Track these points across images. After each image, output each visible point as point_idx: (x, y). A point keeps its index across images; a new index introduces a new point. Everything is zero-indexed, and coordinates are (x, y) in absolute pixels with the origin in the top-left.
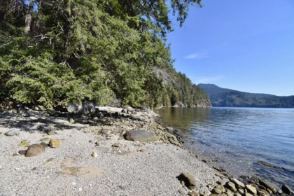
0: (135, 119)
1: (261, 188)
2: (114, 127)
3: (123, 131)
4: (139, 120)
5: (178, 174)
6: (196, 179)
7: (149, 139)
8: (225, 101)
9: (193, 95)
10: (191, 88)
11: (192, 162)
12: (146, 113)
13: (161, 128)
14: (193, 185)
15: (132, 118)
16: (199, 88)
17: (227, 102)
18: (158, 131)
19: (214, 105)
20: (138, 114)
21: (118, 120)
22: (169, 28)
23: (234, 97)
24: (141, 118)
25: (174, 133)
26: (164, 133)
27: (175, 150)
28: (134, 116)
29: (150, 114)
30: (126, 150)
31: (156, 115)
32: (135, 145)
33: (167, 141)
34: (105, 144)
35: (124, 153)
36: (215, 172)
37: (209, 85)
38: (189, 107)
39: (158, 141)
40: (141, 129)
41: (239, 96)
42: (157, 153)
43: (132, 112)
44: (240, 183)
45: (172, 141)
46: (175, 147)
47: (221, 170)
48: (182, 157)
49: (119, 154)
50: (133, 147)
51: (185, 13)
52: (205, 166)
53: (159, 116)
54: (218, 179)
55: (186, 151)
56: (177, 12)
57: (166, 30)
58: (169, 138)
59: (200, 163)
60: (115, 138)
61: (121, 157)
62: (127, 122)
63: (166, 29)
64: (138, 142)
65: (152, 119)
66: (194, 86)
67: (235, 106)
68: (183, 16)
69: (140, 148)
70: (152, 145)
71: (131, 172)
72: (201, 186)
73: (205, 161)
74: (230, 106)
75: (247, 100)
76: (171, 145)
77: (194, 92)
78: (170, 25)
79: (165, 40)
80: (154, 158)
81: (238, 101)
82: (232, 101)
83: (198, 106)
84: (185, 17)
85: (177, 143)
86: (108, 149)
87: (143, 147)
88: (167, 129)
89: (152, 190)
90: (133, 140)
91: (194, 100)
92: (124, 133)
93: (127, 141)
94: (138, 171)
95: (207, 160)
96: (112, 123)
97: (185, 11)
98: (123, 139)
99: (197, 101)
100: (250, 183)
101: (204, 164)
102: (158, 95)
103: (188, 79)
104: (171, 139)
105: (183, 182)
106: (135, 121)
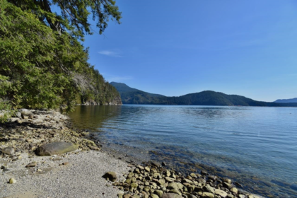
0: (39, 127)
1: (152, 167)
2: (14, 142)
3: (30, 146)
4: (44, 127)
5: (103, 174)
6: (116, 173)
7: (67, 149)
8: (133, 99)
9: (106, 93)
10: (104, 85)
11: (111, 161)
12: (50, 116)
13: (76, 134)
14: (115, 178)
15: (33, 125)
16: (111, 87)
17: (134, 100)
18: (73, 138)
19: (124, 103)
20: (40, 119)
21: (14, 130)
22: (87, 30)
23: (139, 96)
24: (46, 123)
25: (91, 137)
26: (81, 140)
27: (96, 154)
28: (35, 121)
29: (57, 117)
30: (46, 167)
31: (65, 118)
32: (53, 160)
33: (86, 148)
34: (16, 166)
35: (45, 171)
36: (127, 164)
37: (120, 83)
38: (101, 104)
39: (77, 150)
40: (53, 140)
41: (142, 96)
42: (81, 162)
43: (29, 116)
44: (142, 168)
45: (92, 147)
46: (95, 152)
47: (131, 162)
48: (102, 160)
49: (40, 173)
50: (52, 162)
51: (105, 23)
52: (121, 162)
53: (69, 118)
54: (129, 169)
55: (105, 154)
56: (97, 18)
57: (84, 32)
58: (87, 144)
59: (116, 161)
60: (24, 157)
61: (44, 175)
62: (29, 133)
63: (84, 29)
64: (55, 156)
65: (61, 124)
66: (107, 83)
67: (140, 103)
68: (102, 25)
69: (61, 162)
70: (72, 155)
71: (63, 185)
72: (120, 177)
73: (120, 159)
74: (136, 103)
75: (148, 99)
76: (91, 151)
77: (107, 90)
78: (89, 27)
79: (82, 40)
80: (79, 167)
81: (142, 99)
82: (138, 99)
83: (110, 103)
84: (105, 27)
85: (96, 148)
86: (24, 172)
87: (64, 160)
88: (83, 135)
89: (87, 191)
90: (49, 155)
91: (106, 97)
92: (34, 148)
93: (41, 158)
94: (69, 183)
95: (121, 157)
96: (6, 137)
97: (105, 20)
98: (35, 156)
99: (110, 99)
100: (147, 165)
101: (120, 161)
102: (72, 98)
103: (101, 77)
104: (90, 145)
105: (108, 179)
106: (39, 130)
